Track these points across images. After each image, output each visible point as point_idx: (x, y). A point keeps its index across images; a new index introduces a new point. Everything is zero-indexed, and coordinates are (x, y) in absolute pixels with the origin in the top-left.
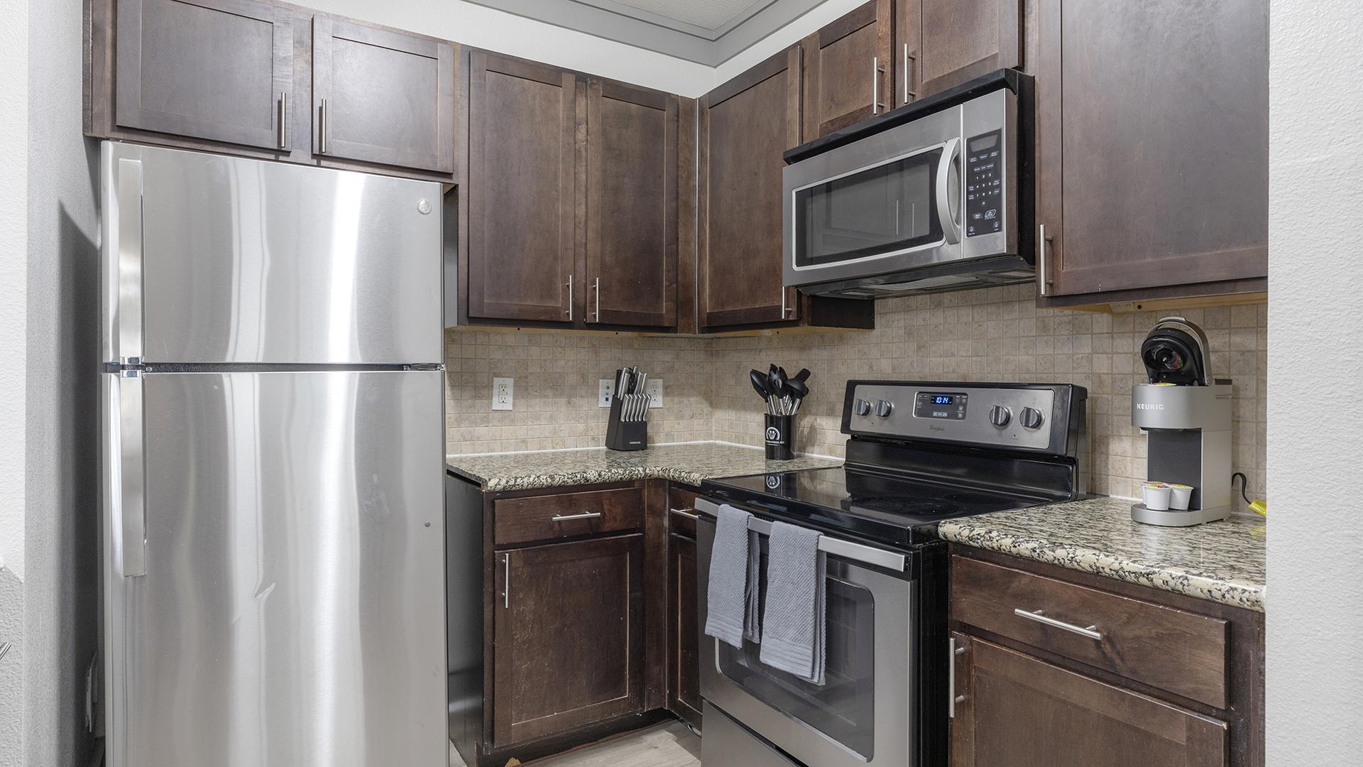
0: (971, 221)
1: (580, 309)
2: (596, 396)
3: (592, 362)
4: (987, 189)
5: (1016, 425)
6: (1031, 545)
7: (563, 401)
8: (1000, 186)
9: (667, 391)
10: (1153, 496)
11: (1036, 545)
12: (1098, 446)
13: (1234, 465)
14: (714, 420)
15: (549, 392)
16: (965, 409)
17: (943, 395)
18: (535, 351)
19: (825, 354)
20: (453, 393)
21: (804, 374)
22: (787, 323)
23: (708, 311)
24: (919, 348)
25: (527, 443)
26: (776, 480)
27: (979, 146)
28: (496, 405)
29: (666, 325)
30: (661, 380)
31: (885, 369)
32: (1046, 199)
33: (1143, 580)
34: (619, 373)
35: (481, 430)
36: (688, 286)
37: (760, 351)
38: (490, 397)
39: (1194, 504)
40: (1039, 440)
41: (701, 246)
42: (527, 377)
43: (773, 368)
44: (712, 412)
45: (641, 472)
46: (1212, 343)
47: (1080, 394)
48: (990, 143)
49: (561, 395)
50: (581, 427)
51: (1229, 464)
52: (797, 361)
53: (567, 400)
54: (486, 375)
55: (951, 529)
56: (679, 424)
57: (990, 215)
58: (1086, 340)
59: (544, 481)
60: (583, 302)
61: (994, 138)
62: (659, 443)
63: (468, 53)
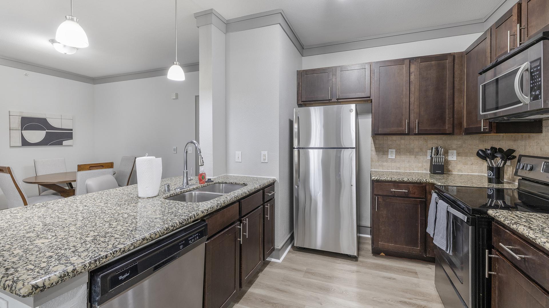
0: (531, 95)
1: (412, 129)
2: (426, 155)
3: (425, 145)
4: (536, 82)
7: (413, 157)
8: (541, 81)
9: (458, 154)
11: (509, 222)
14: (484, 166)
15: (408, 154)
18: (403, 141)
20: (377, 153)
23: (465, 127)
25: (400, 169)
26: (491, 191)
27: (534, 65)
28: (390, 157)
29: (447, 133)
30: (456, 151)
34: (432, 148)
35: (385, 164)
36: (460, 118)
37: (500, 141)
38: (388, 155)
41: (464, 103)
42: (400, 149)
44: (483, 163)
45: (425, 181)
48: (538, 63)
49: (412, 155)
50: (420, 165)
52: (512, 145)
53: (415, 156)
54: (387, 148)
55: (491, 212)
56: (465, 166)
57: (537, 92)
59: (389, 179)
60: (413, 127)
61: (539, 61)
62: (455, 173)
63: (373, 63)
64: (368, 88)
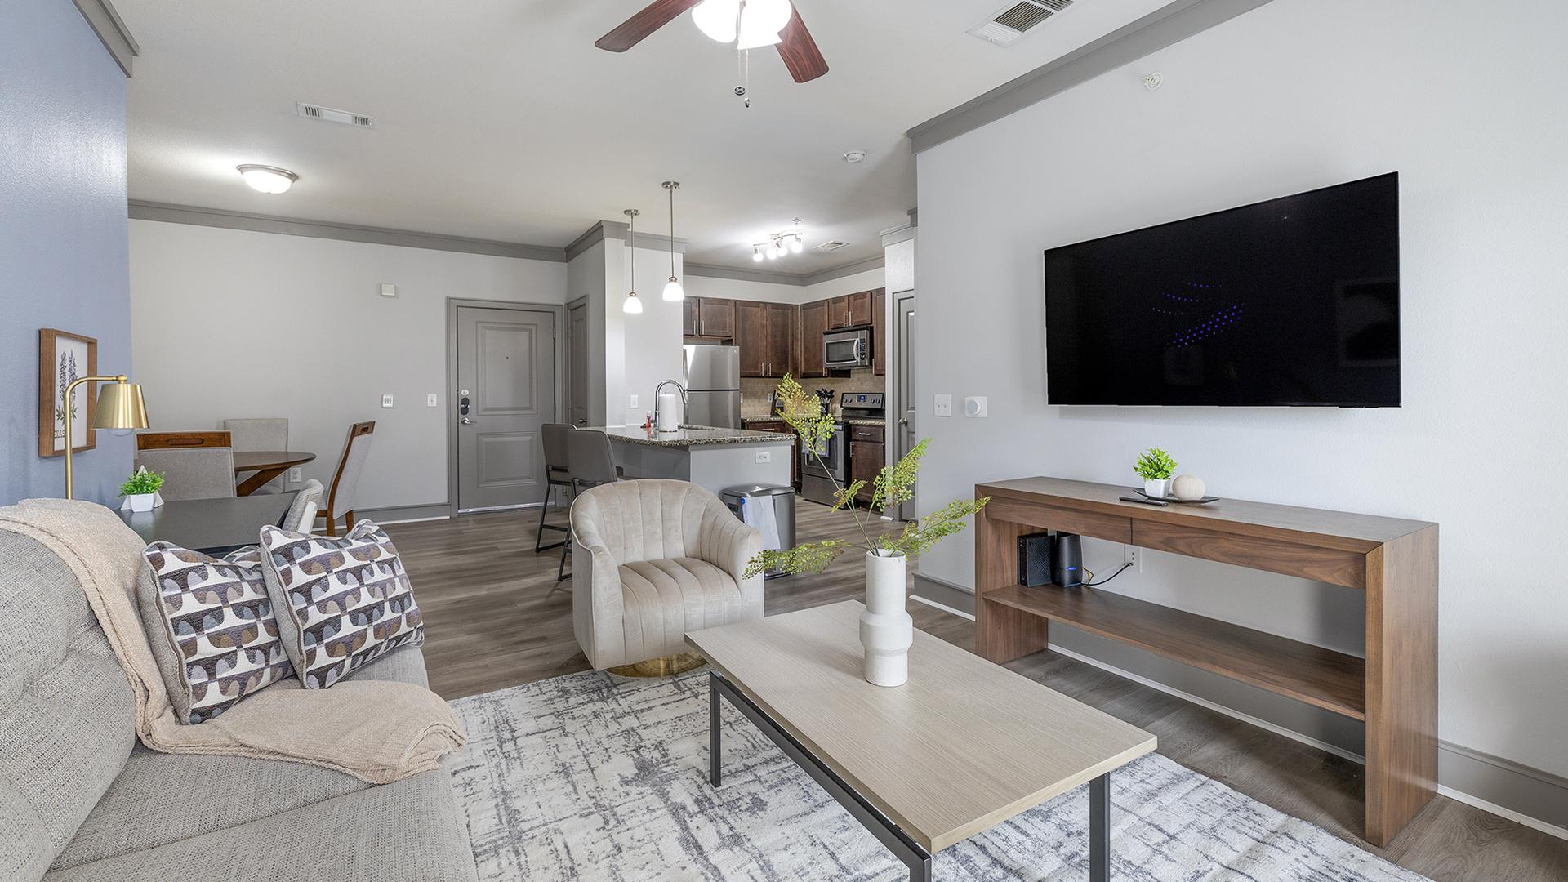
0: (861, 357)
1: (766, 372)
3: (768, 387)
8: (866, 351)
17: (862, 396)
19: (839, 385)
21: (832, 391)
22: (825, 377)
23: (803, 371)
24: (861, 383)
31: (853, 390)
36: (796, 364)
37: (818, 385)
41: (801, 351)
43: (823, 390)
49: (758, 398)
52: (829, 387)
57: (864, 356)
60: (766, 370)
63: (736, 302)
64: (730, 327)
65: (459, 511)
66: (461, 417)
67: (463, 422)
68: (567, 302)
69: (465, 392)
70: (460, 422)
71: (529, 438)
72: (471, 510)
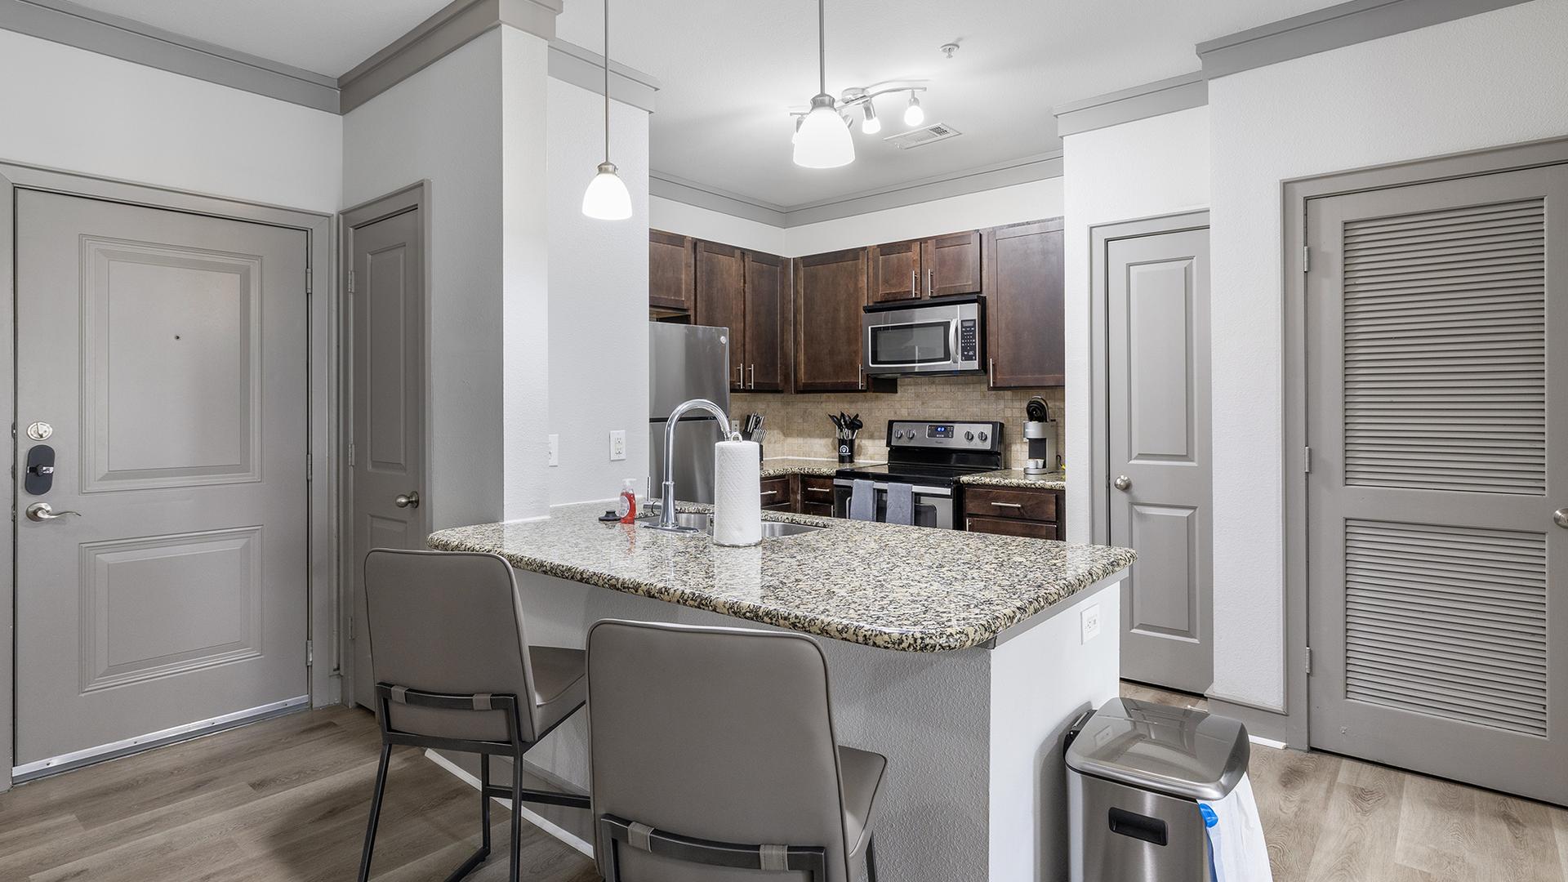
0: (963, 355)
1: (744, 382)
4: (969, 343)
5: (976, 439)
6: (996, 480)
8: (975, 342)
10: (1031, 464)
12: (1007, 447)
13: (1057, 452)
14: (786, 444)
16: (953, 433)
17: (941, 427)
23: (802, 381)
24: (923, 403)
27: (966, 324)
29: (780, 389)
32: (992, 347)
33: (1033, 486)
34: (748, 417)
36: (788, 367)
37: (836, 405)
39: (1044, 466)
40: (987, 446)
41: (797, 343)
43: (841, 414)
44: (784, 439)
46: (1049, 405)
47: (1002, 425)
48: (971, 324)
51: (1055, 451)
55: (965, 479)
57: (971, 353)
58: (1002, 402)
61: (973, 322)
63: (696, 243)
64: (688, 291)
65: (17, 771)
66: (26, 501)
67: (33, 516)
68: (341, 209)
69: (40, 430)
70: (21, 515)
71: (236, 545)
72: (55, 761)
